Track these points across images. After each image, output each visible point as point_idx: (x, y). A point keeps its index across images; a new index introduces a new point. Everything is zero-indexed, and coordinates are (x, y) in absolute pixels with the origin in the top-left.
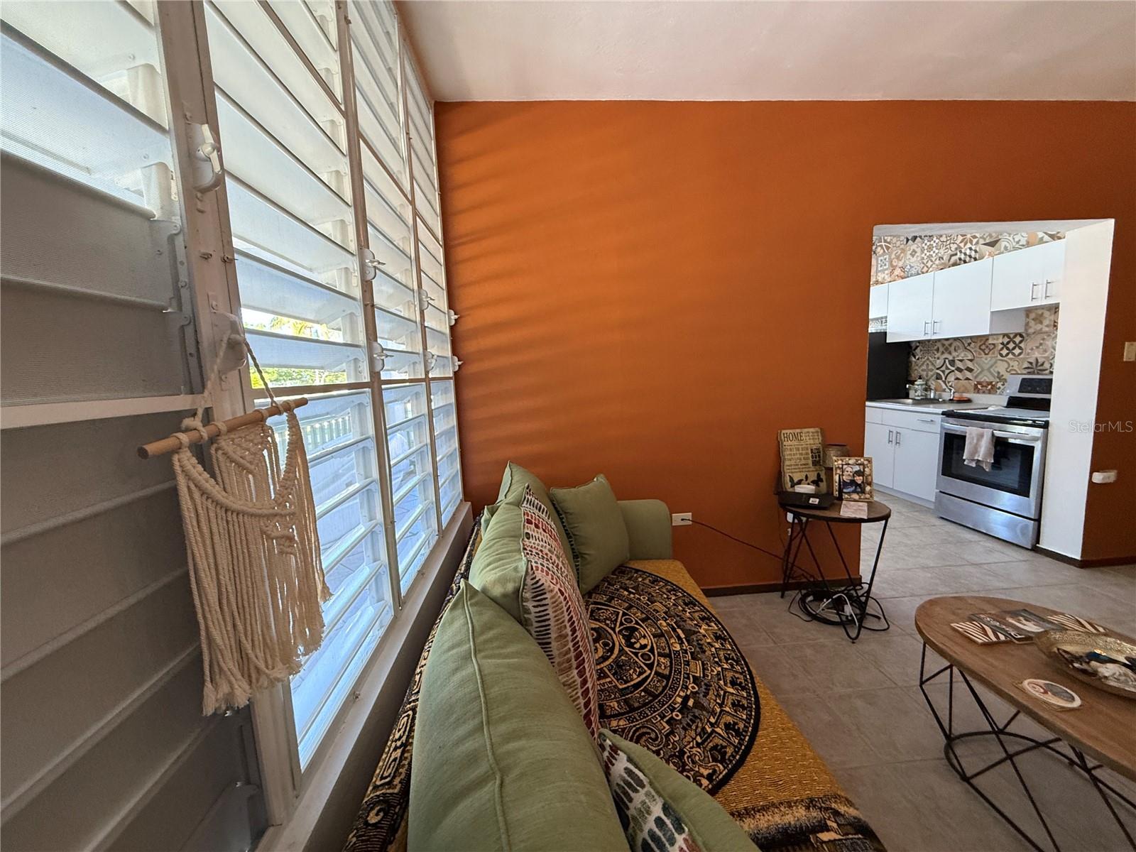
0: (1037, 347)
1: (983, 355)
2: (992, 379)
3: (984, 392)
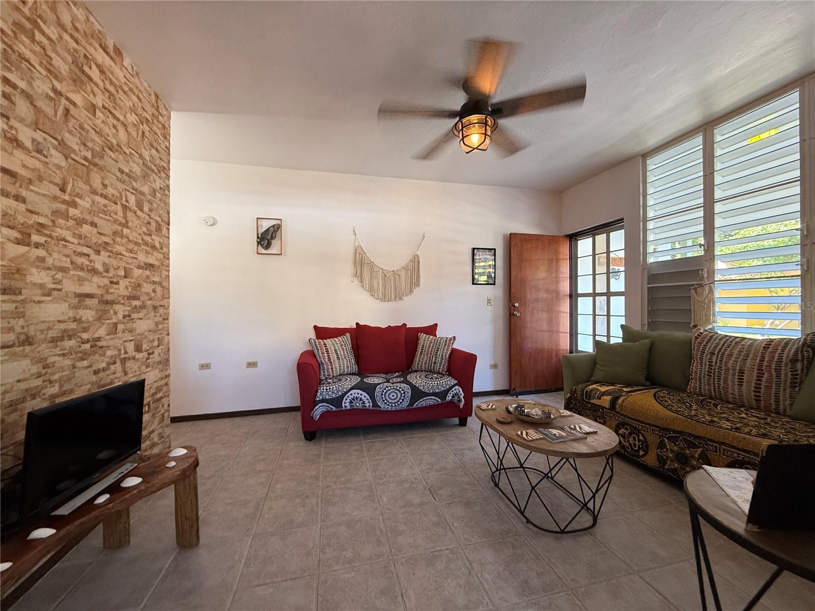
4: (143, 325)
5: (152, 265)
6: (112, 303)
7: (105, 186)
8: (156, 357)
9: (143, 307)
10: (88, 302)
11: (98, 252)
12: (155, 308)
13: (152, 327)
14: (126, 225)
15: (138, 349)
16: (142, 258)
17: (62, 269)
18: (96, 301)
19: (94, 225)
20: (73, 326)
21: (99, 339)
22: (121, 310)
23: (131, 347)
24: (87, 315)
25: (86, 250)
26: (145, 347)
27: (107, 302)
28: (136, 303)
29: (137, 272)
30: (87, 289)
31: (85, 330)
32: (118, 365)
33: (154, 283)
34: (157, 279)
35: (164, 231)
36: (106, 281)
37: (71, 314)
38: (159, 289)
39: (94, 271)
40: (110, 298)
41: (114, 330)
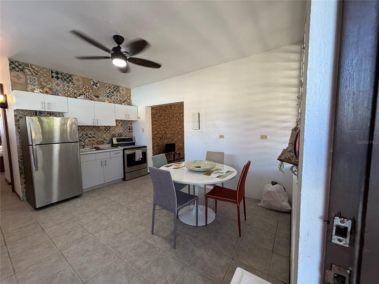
0: (113, 130)
1: (98, 132)
2: (102, 140)
3: (100, 144)
4: (179, 137)
5: (181, 128)
6: (175, 134)
7: (174, 119)
8: (182, 142)
9: (179, 134)
10: (172, 134)
11: (173, 128)
12: (181, 134)
13: (181, 137)
14: (177, 123)
15: (179, 140)
16: (179, 127)
17: (170, 131)
18: (173, 134)
19: (173, 125)
20: (171, 137)
21: (173, 139)
22: (176, 135)
23: (178, 140)
24: (172, 136)
25: (172, 128)
26: (180, 140)
27: (174, 134)
28: (178, 134)
29: (178, 129)
30: (172, 133)
31: (172, 137)
32: (176, 142)
33: (181, 131)
34: (182, 130)
35: (183, 122)
36: (174, 131)
37: (170, 135)
38: (182, 132)
39: (173, 130)
40: (175, 133)
41: (175, 138)
